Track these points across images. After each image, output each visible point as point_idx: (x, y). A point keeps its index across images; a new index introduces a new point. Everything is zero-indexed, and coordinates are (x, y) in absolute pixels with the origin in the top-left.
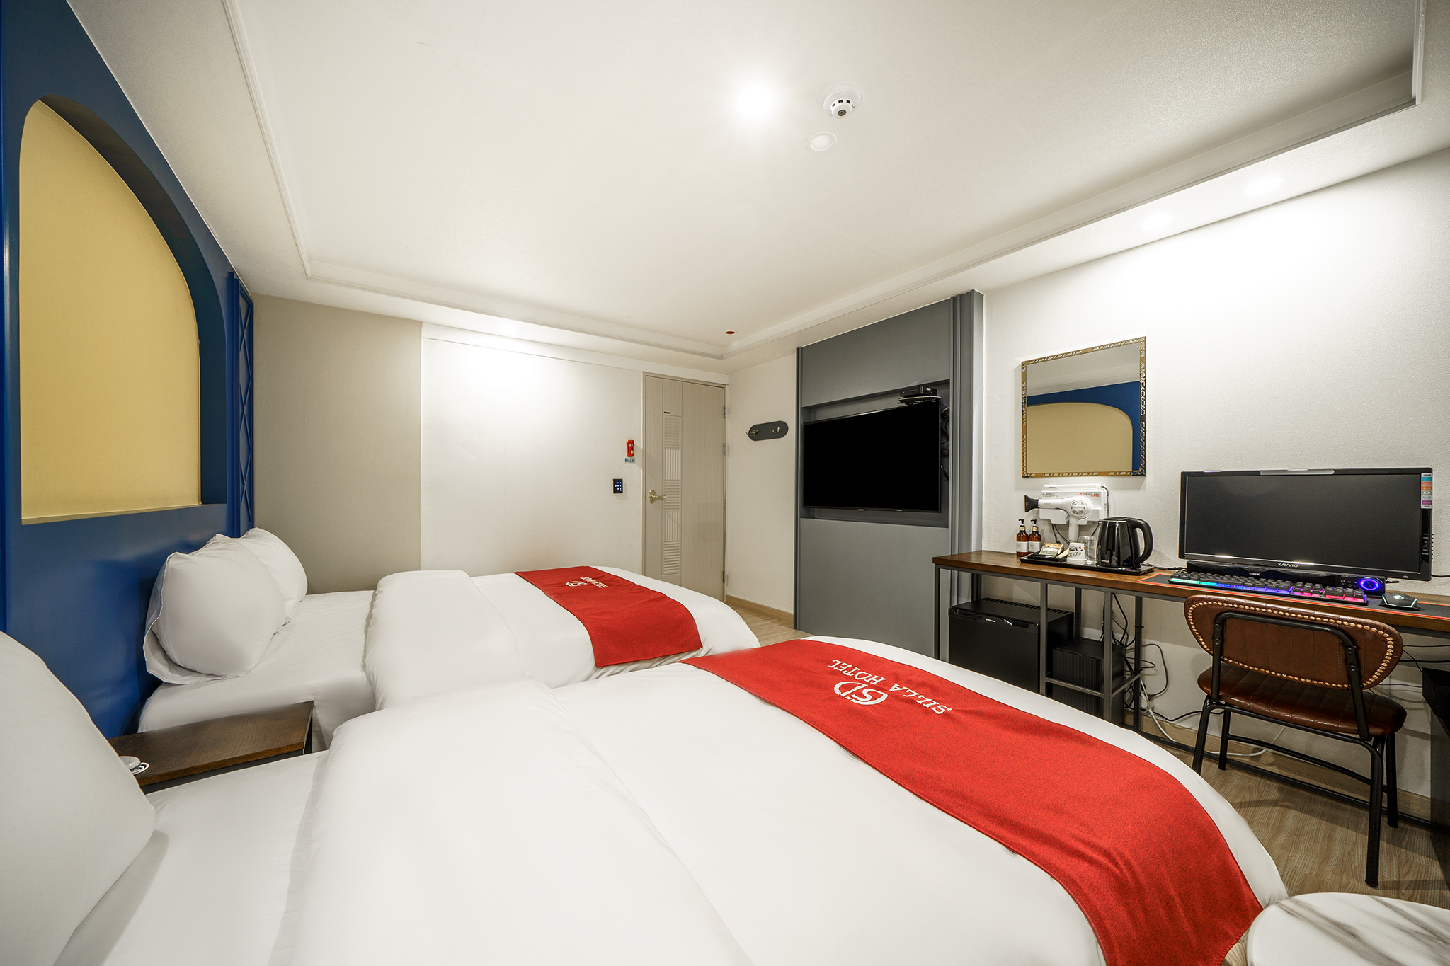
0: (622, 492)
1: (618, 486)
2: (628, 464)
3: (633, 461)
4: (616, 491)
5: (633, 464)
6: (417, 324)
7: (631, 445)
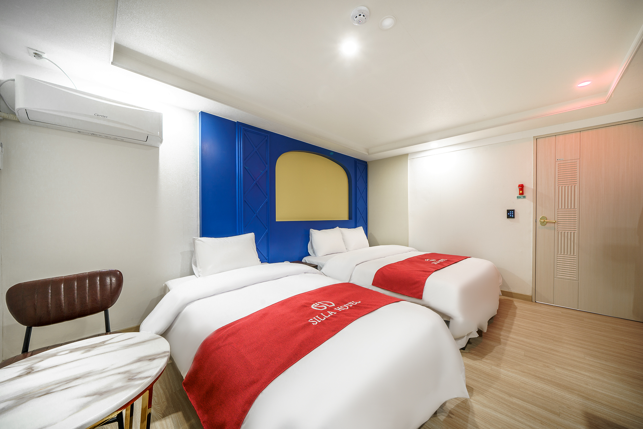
0: (514, 218)
1: (511, 214)
2: (520, 200)
3: (524, 197)
4: (508, 217)
5: (524, 199)
6: (406, 155)
7: (521, 187)
